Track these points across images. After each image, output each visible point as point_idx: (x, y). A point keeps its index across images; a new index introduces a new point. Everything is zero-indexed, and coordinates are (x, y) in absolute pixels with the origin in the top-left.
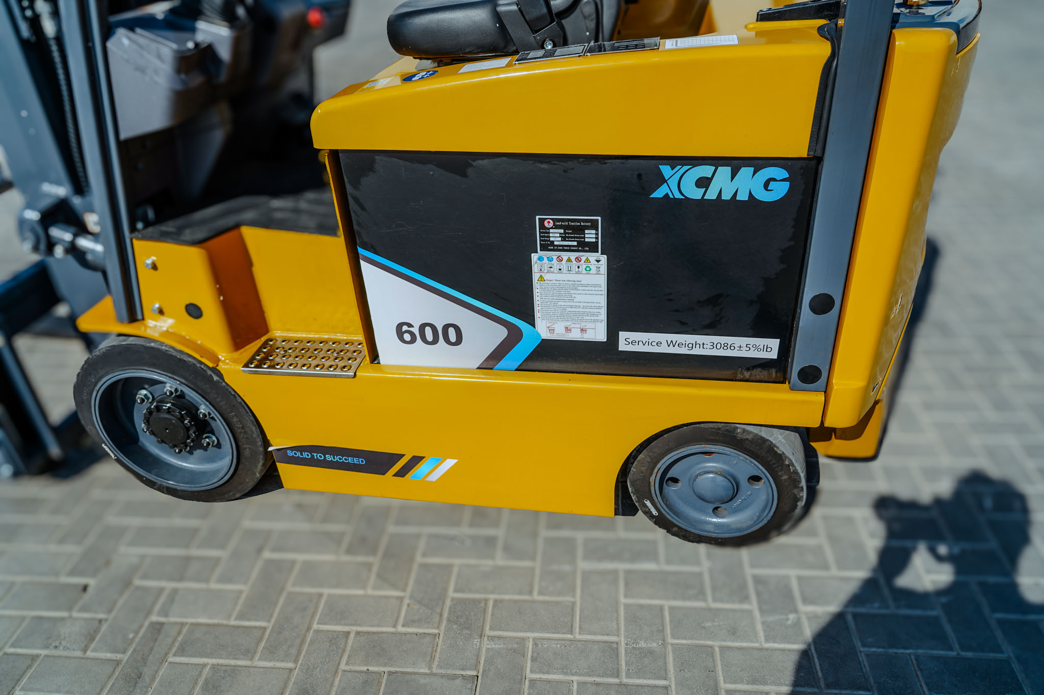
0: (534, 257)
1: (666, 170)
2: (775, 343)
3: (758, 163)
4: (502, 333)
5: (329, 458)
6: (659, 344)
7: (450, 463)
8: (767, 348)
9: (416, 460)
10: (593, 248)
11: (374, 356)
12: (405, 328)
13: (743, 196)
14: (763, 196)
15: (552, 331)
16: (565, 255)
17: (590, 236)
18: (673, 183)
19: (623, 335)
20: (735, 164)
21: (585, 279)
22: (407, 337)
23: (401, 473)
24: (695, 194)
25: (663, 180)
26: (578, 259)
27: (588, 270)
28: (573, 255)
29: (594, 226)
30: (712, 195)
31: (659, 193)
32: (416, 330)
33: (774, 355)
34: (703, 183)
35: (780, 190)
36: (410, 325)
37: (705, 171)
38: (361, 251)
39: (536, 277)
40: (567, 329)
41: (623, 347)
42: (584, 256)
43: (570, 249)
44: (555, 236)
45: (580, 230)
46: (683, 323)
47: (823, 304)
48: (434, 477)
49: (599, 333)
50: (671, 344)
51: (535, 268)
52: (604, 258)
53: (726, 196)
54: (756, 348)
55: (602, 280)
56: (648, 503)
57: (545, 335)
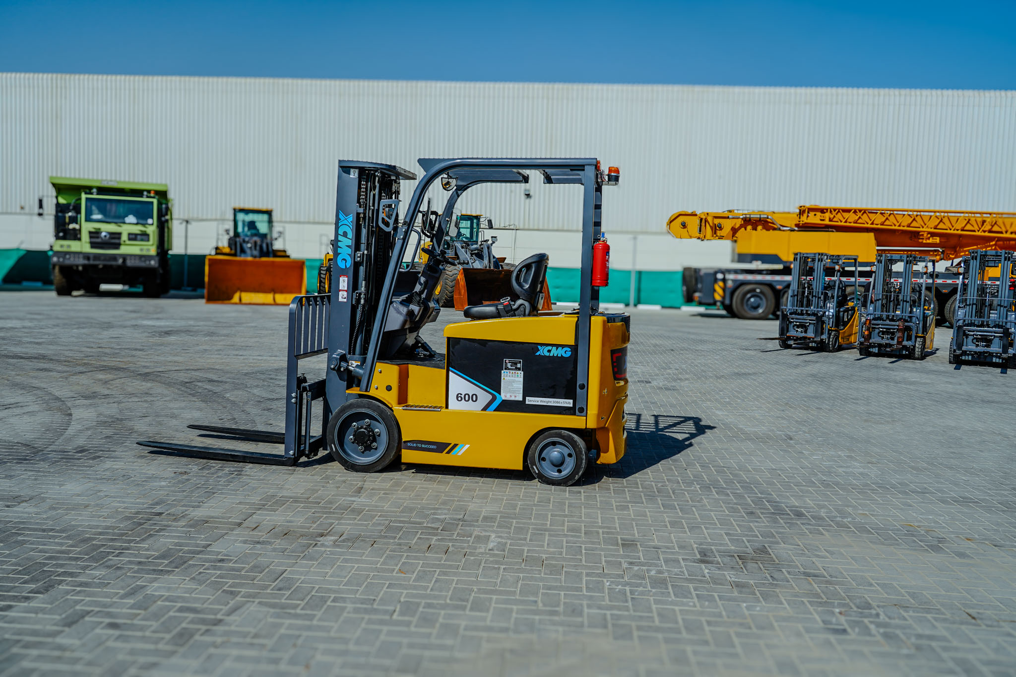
0: (502, 371)
1: (539, 347)
2: (571, 401)
3: (563, 346)
4: (490, 397)
5: (423, 446)
6: (538, 401)
7: (467, 446)
8: (569, 403)
9: (456, 445)
10: (519, 369)
11: (447, 407)
12: (459, 395)
13: (560, 355)
14: (564, 355)
15: (506, 396)
16: (511, 371)
17: (519, 365)
18: (541, 351)
19: (527, 398)
20: (557, 346)
21: (517, 379)
22: (460, 399)
23: (448, 452)
24: (547, 354)
25: (539, 350)
26: (515, 373)
27: (518, 376)
28: (514, 371)
29: (520, 362)
30: (551, 355)
31: (538, 354)
32: (463, 396)
33: (571, 405)
34: (549, 351)
35: (569, 354)
36: (461, 394)
37: (550, 348)
38: (450, 368)
39: (502, 378)
40: (511, 396)
41: (527, 402)
42: (517, 372)
43: (513, 370)
44: (509, 365)
45: (516, 364)
46: (544, 394)
47: (582, 387)
48: (460, 454)
49: (520, 398)
50: (541, 401)
51: (502, 375)
52: (522, 373)
53: (555, 355)
54: (566, 403)
55: (522, 380)
56: (535, 467)
57: (504, 398)
